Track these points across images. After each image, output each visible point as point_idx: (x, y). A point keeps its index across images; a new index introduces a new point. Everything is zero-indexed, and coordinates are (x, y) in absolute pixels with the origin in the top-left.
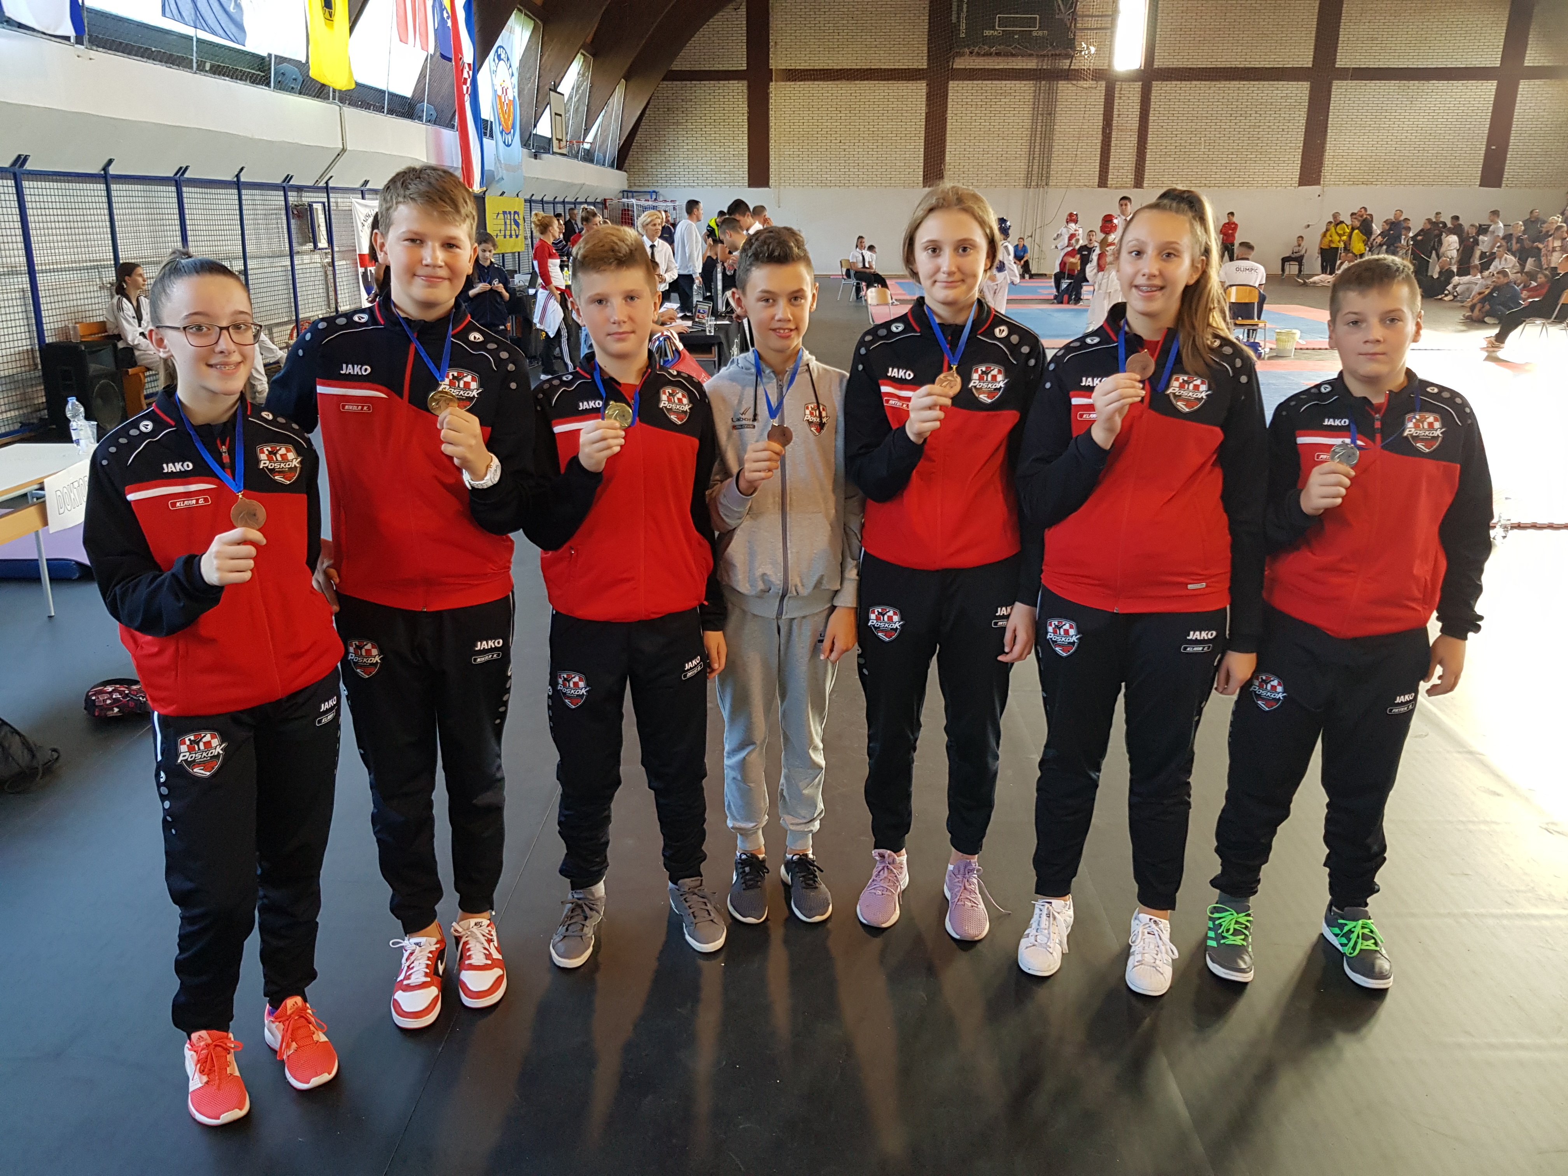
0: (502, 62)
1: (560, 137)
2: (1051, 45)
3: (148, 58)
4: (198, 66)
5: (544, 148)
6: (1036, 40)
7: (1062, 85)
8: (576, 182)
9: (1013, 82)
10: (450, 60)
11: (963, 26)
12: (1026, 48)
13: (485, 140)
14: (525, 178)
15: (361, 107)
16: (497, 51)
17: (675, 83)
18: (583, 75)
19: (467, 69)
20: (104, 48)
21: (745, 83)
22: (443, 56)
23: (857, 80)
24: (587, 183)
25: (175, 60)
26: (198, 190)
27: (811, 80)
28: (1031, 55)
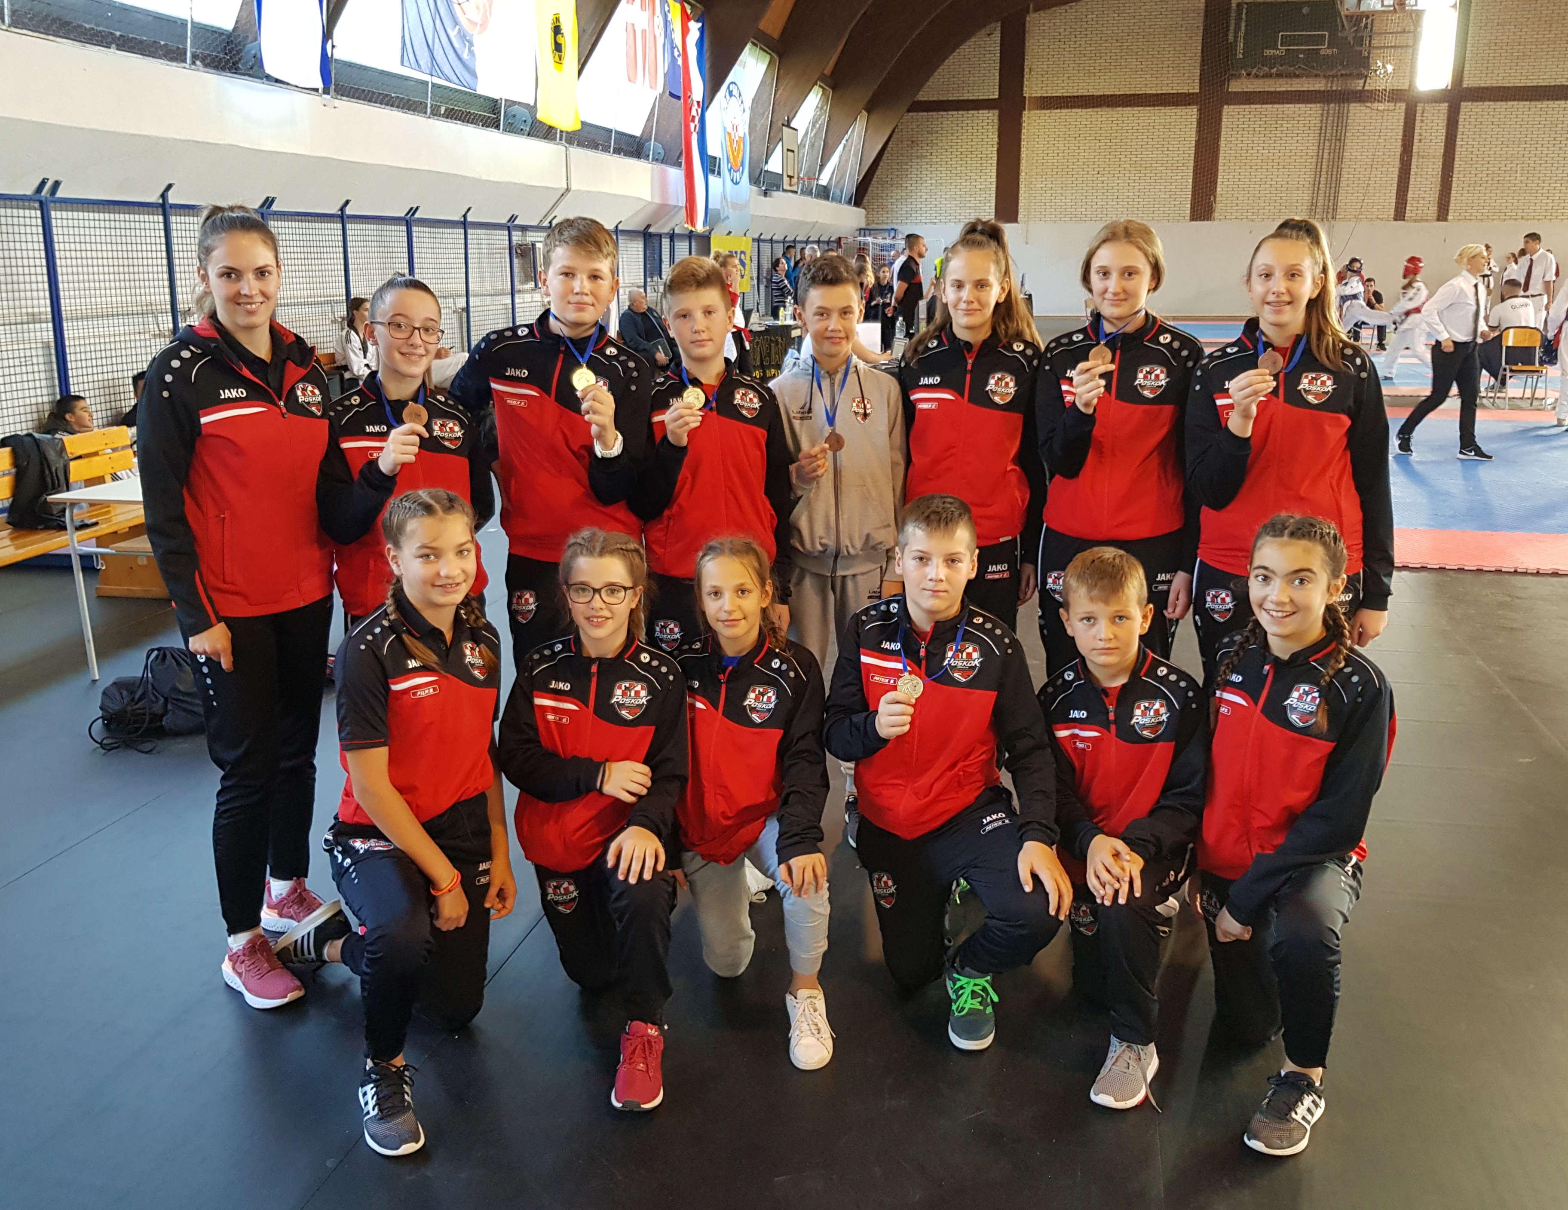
0: (733, 98)
1: (791, 174)
2: (1342, 64)
3: (387, 104)
4: (432, 111)
5: (775, 185)
6: (1324, 59)
7: (1355, 109)
8: (809, 220)
9: (1297, 105)
10: (678, 98)
11: (1241, 45)
12: (1313, 68)
13: (711, 178)
14: (753, 217)
15: (588, 147)
16: (728, 87)
17: (921, 114)
18: (821, 108)
19: (695, 107)
20: (347, 96)
21: (996, 112)
22: (671, 94)
23: (1119, 106)
24: (820, 221)
25: (411, 106)
26: (427, 229)
27: (1068, 108)
28: (1317, 76)
